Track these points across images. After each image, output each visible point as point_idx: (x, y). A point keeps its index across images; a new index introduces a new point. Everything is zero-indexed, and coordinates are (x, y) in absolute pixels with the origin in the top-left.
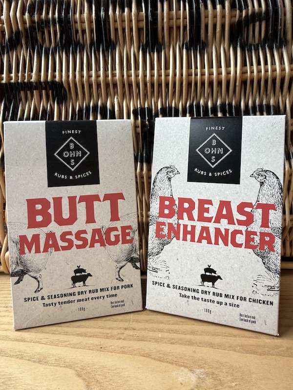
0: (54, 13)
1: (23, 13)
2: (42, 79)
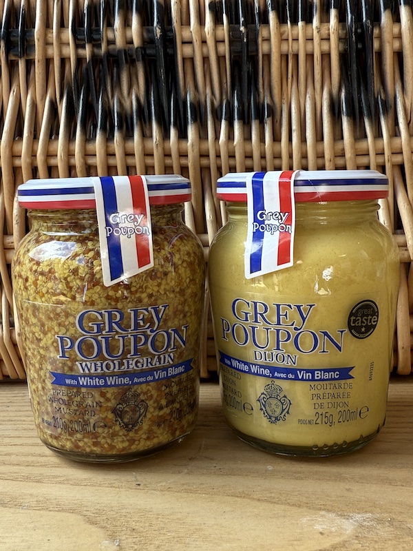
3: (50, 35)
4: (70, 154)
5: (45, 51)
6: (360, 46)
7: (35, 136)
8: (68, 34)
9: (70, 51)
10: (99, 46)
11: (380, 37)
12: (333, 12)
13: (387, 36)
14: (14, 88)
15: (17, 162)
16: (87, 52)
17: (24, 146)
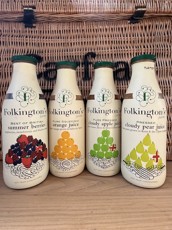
0: (54, 67)
1: (43, 67)
2: (49, 89)
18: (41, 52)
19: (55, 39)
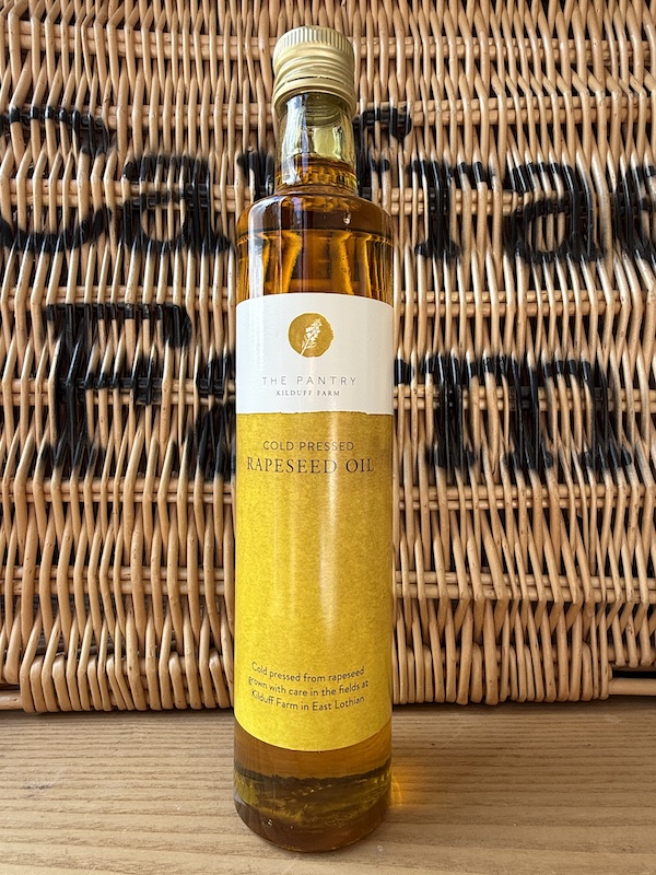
0: (175, 180)
1: (115, 178)
2: (145, 300)
3: (176, 385)
4: (189, 493)
5: (170, 399)
6: (451, 404)
7: (157, 475)
8: (192, 385)
9: (193, 399)
10: (221, 396)
11: (469, 398)
12: (428, 377)
13: (475, 398)
14: (140, 429)
15: (138, 498)
16: (209, 401)
17: (145, 485)
18: (105, 97)
19: (184, 31)
